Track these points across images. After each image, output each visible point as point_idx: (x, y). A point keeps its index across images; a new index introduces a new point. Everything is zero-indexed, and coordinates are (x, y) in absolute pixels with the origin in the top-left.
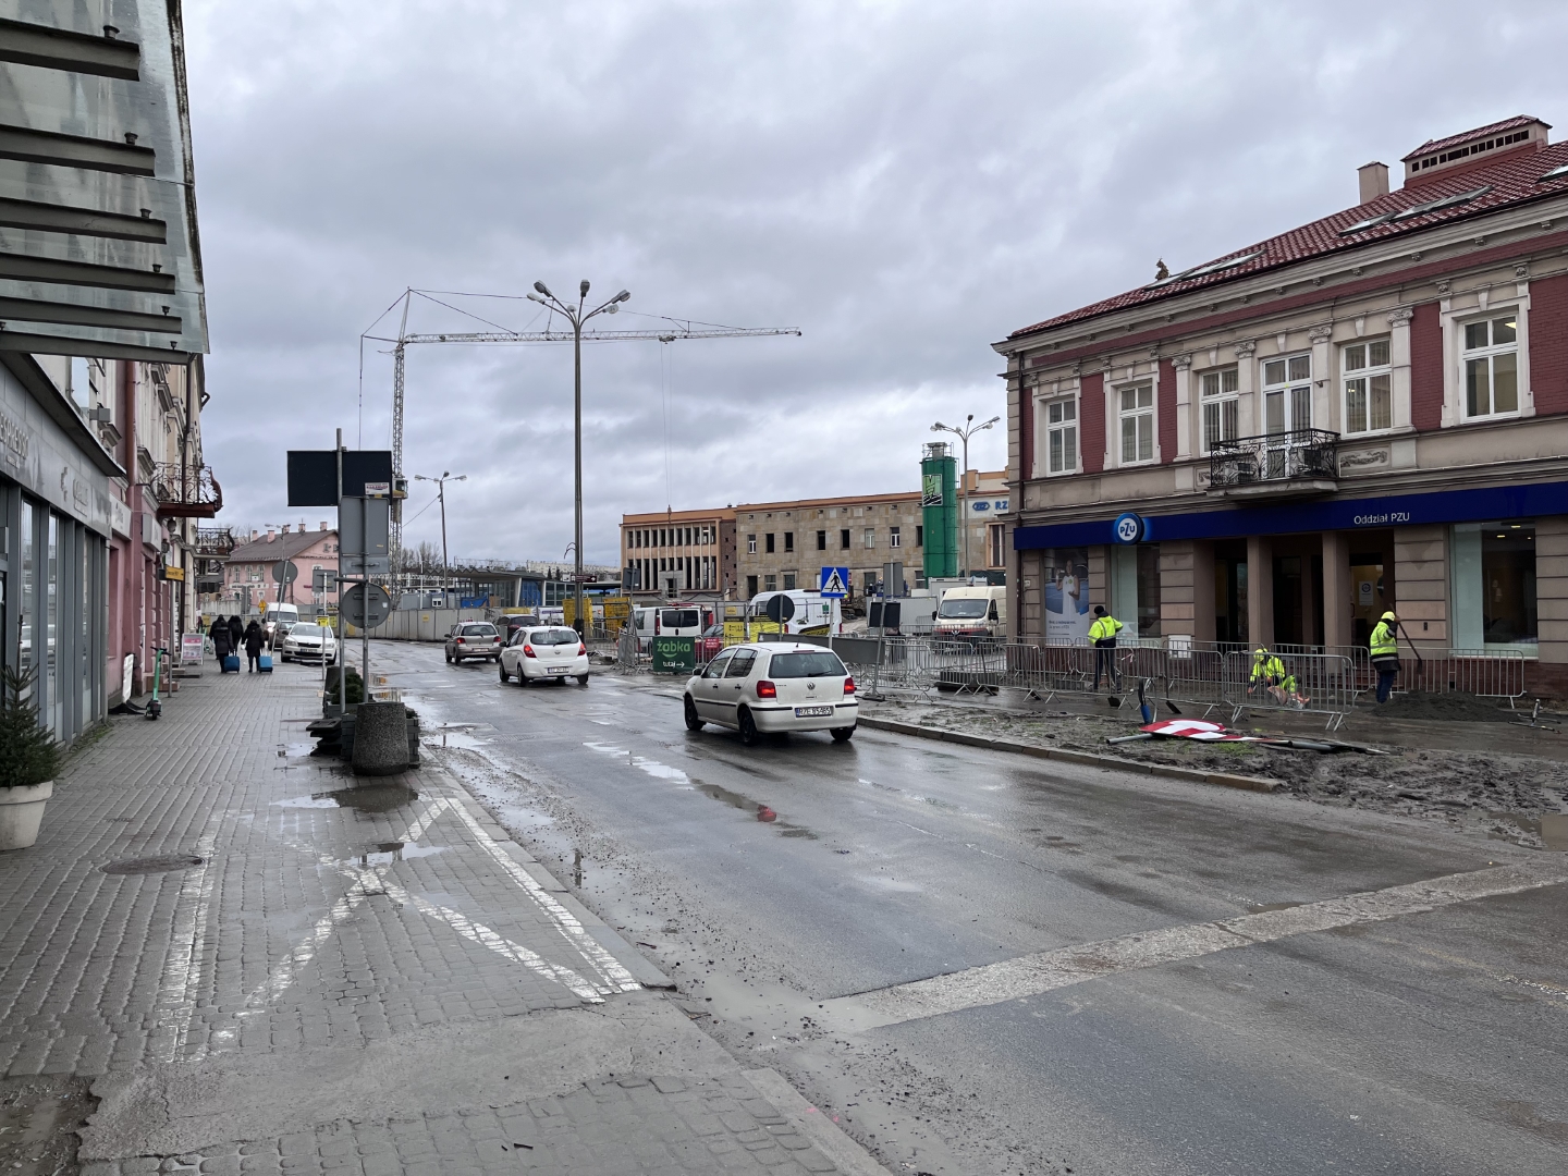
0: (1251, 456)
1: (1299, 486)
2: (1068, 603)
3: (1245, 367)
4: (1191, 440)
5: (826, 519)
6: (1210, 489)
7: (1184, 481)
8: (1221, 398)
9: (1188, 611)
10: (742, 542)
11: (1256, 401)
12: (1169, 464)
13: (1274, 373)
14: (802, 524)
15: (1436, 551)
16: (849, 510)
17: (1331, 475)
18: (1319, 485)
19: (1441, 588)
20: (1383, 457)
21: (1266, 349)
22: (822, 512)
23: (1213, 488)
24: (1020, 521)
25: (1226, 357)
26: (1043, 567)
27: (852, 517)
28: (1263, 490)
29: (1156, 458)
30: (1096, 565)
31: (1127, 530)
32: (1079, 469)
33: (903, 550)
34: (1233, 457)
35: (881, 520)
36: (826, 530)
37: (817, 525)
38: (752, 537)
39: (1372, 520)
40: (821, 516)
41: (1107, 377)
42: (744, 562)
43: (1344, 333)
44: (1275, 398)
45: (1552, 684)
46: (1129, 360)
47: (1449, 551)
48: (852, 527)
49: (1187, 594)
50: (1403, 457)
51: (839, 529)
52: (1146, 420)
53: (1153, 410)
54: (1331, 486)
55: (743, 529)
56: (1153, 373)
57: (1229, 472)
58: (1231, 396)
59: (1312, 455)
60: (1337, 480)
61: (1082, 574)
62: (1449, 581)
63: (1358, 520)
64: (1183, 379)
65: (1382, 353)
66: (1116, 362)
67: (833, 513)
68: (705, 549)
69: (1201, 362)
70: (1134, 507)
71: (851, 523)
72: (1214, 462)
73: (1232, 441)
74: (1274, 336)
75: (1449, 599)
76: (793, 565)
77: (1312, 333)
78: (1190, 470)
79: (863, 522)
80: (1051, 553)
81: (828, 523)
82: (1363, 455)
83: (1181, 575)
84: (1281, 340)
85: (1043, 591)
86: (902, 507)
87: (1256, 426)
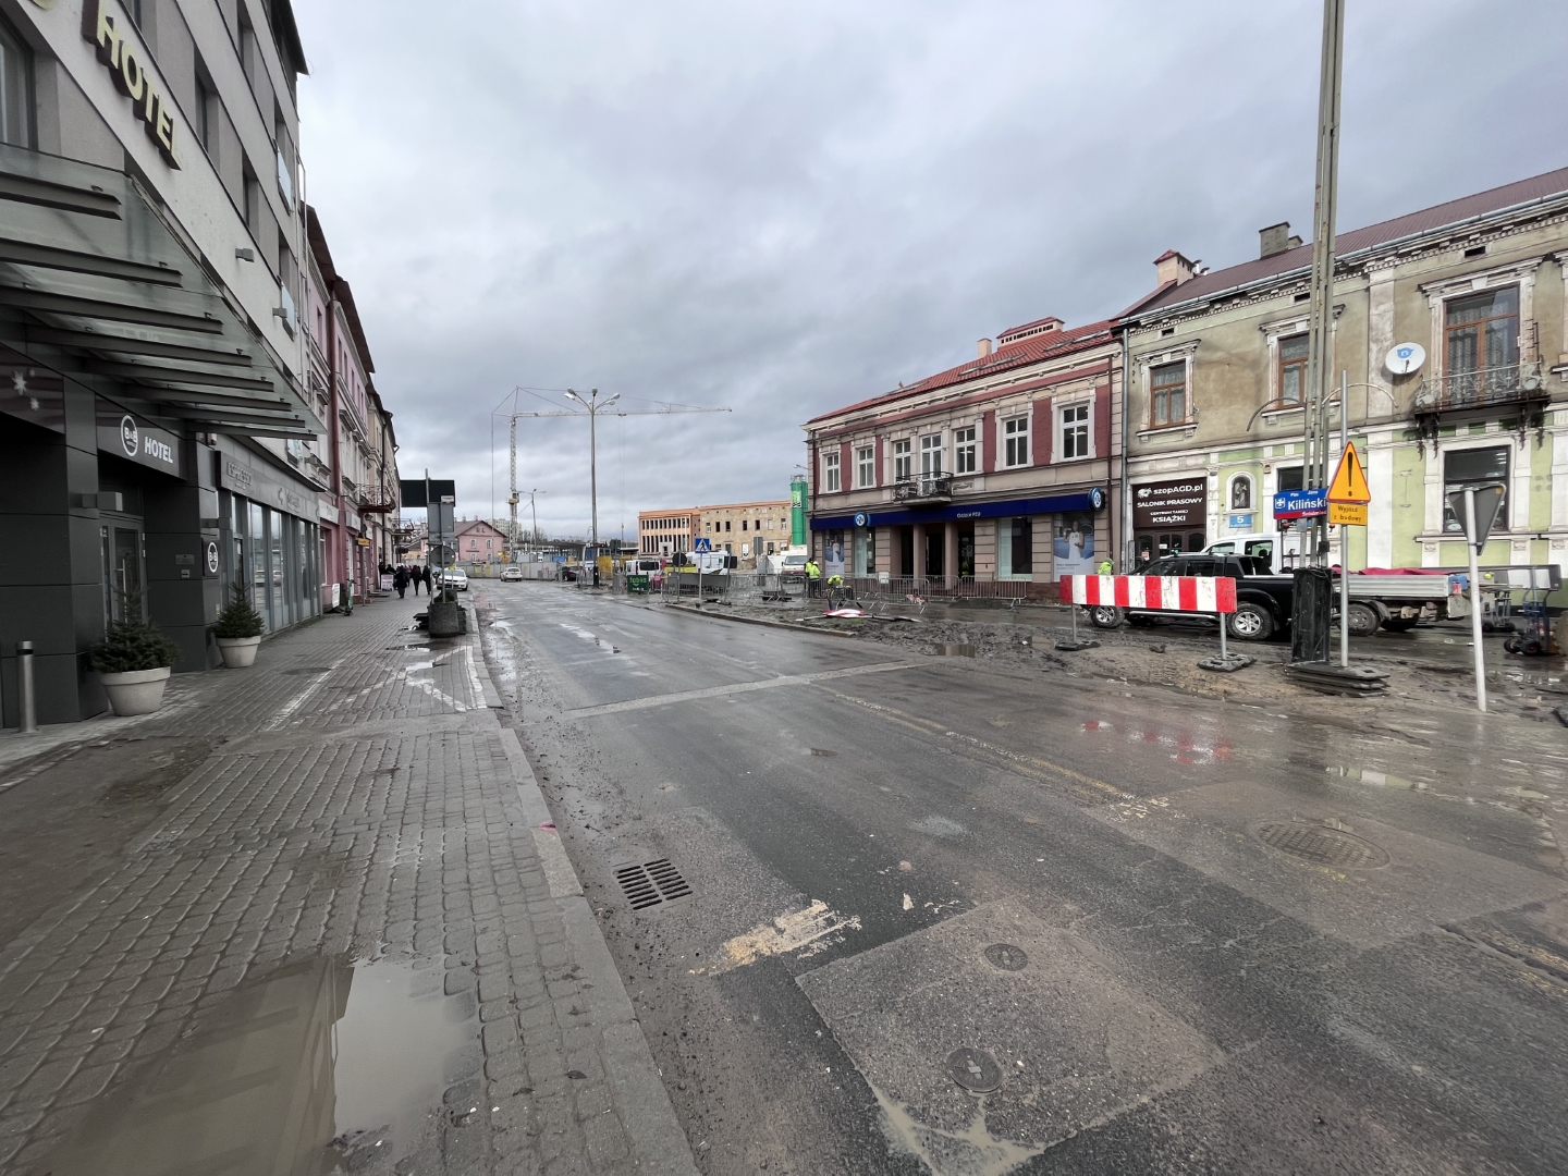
0: (915, 484)
1: (933, 499)
2: (836, 557)
3: (913, 440)
4: (889, 477)
5: (747, 514)
6: (895, 500)
7: (887, 496)
8: (903, 455)
9: (888, 560)
10: (703, 526)
11: (918, 457)
12: (880, 489)
13: (927, 443)
14: (735, 516)
15: (991, 530)
16: (759, 509)
17: (947, 494)
18: (942, 499)
19: (992, 549)
20: (971, 485)
21: (922, 431)
22: (745, 510)
23: (897, 500)
24: (813, 516)
25: (905, 435)
26: (824, 540)
27: (761, 513)
28: (918, 501)
29: (874, 485)
30: (847, 538)
31: (860, 520)
32: (840, 490)
33: (788, 531)
34: (907, 484)
35: (777, 514)
36: (748, 519)
37: (743, 517)
38: (708, 524)
39: (966, 515)
40: (745, 512)
41: (852, 443)
43: (956, 424)
44: (926, 456)
45: (1038, 593)
46: (862, 435)
47: (997, 531)
48: (761, 519)
49: (888, 552)
50: (979, 486)
51: (754, 520)
52: (870, 465)
53: (873, 461)
54: (948, 499)
55: (703, 519)
56: (873, 442)
57: (904, 492)
58: (908, 454)
59: (939, 484)
60: (951, 496)
61: (841, 542)
62: (997, 544)
63: (959, 516)
64: (886, 445)
65: (971, 436)
66: (857, 436)
67: (751, 511)
68: (685, 531)
69: (895, 437)
70: (862, 509)
71: (760, 516)
72: (898, 487)
73: (908, 476)
74: (926, 425)
75: (996, 553)
76: (731, 538)
77: (942, 424)
78: (889, 491)
79: (767, 516)
80: (828, 532)
81: (748, 516)
82: (963, 484)
83: (884, 541)
84: (929, 427)
85: (824, 550)
87: (918, 469)
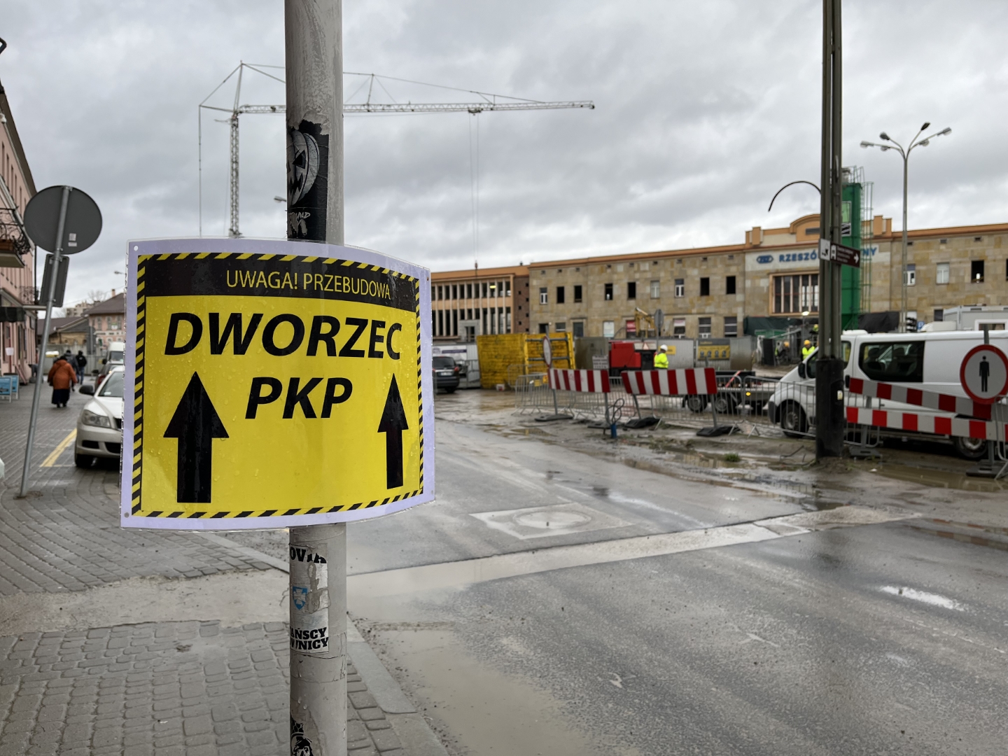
5: (614, 273)
10: (534, 294)
14: (591, 278)
16: (636, 266)
22: (609, 267)
27: (638, 271)
33: (687, 300)
35: (665, 273)
36: (614, 282)
37: (605, 278)
38: (543, 290)
40: (609, 271)
42: (536, 312)
48: (638, 280)
51: (626, 281)
55: (535, 283)
67: (620, 268)
68: (501, 301)
71: (637, 276)
76: (582, 313)
79: (649, 275)
81: (615, 277)
86: (688, 262)
